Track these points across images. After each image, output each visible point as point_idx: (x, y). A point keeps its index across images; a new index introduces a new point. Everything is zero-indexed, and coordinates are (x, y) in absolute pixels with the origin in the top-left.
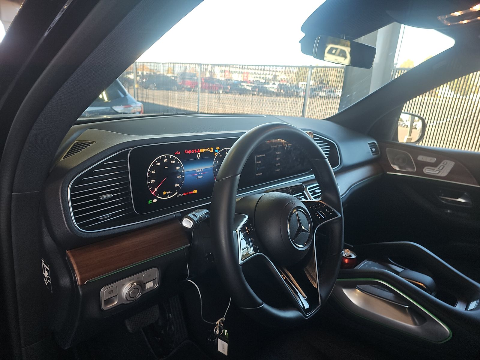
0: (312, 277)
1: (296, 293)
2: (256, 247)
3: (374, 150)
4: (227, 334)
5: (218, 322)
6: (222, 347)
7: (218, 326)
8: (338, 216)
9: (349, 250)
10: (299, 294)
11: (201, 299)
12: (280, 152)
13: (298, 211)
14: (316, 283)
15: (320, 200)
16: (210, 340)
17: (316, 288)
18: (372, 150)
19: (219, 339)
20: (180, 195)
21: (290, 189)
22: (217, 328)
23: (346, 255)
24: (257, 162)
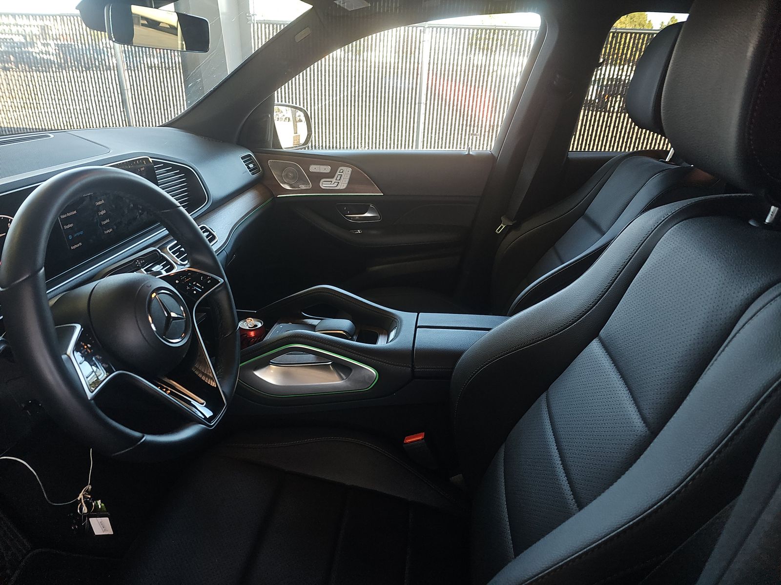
0: (207, 376)
1: (189, 403)
2: (109, 364)
3: (251, 166)
4: (103, 505)
5: (81, 496)
6: (101, 526)
7: (83, 501)
8: (219, 282)
9: (252, 319)
10: (193, 402)
11: (37, 477)
12: (103, 201)
13: (158, 294)
14: (213, 381)
15: (189, 267)
16: (75, 528)
17: (215, 386)
18: (249, 168)
19: (91, 519)
21: (138, 261)
22: (82, 503)
23: (250, 326)
24: (66, 227)
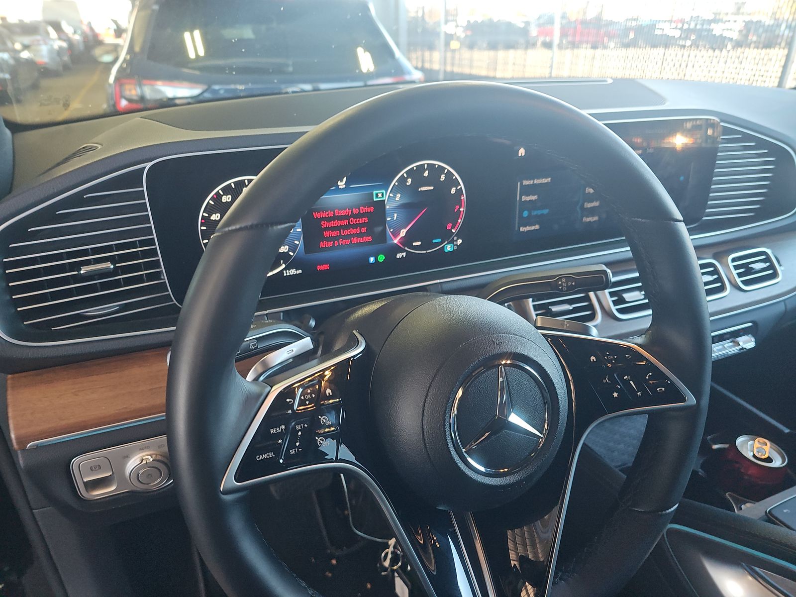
8: (685, 401)
20: (293, 272)
21: (564, 280)
24: (524, 198)
